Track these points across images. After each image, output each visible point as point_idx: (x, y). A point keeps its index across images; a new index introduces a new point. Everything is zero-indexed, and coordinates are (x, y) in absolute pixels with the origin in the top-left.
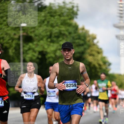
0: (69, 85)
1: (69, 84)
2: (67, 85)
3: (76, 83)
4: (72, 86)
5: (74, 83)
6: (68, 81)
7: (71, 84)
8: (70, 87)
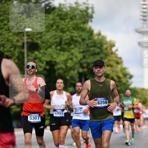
0: (100, 103)
1: (100, 101)
2: (98, 102)
3: (107, 101)
4: (103, 103)
5: (105, 101)
6: (99, 99)
7: (102, 101)
8: (101, 104)
